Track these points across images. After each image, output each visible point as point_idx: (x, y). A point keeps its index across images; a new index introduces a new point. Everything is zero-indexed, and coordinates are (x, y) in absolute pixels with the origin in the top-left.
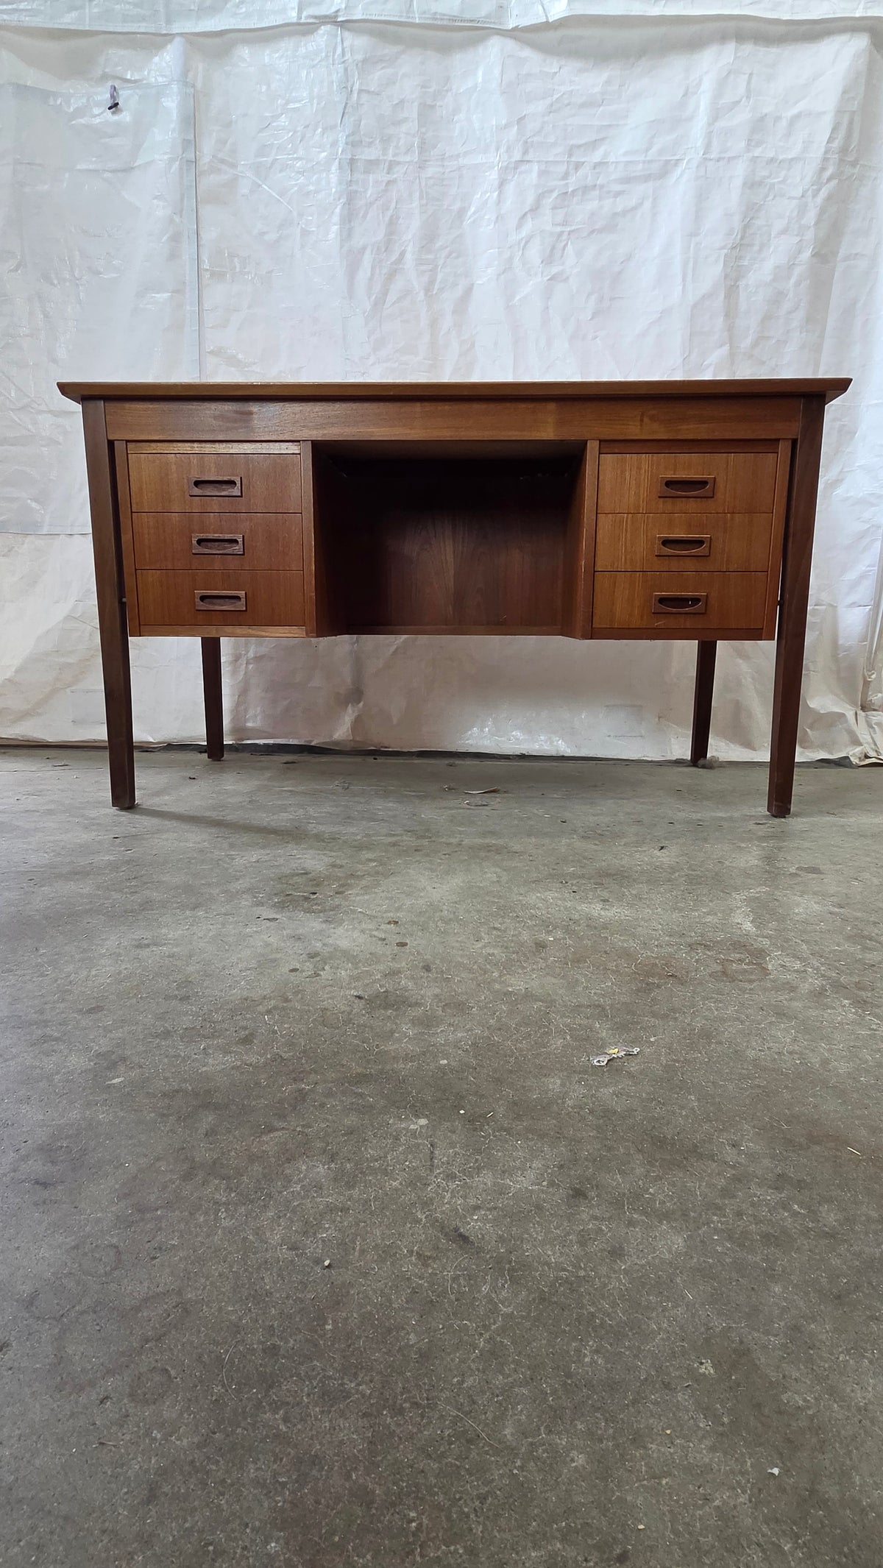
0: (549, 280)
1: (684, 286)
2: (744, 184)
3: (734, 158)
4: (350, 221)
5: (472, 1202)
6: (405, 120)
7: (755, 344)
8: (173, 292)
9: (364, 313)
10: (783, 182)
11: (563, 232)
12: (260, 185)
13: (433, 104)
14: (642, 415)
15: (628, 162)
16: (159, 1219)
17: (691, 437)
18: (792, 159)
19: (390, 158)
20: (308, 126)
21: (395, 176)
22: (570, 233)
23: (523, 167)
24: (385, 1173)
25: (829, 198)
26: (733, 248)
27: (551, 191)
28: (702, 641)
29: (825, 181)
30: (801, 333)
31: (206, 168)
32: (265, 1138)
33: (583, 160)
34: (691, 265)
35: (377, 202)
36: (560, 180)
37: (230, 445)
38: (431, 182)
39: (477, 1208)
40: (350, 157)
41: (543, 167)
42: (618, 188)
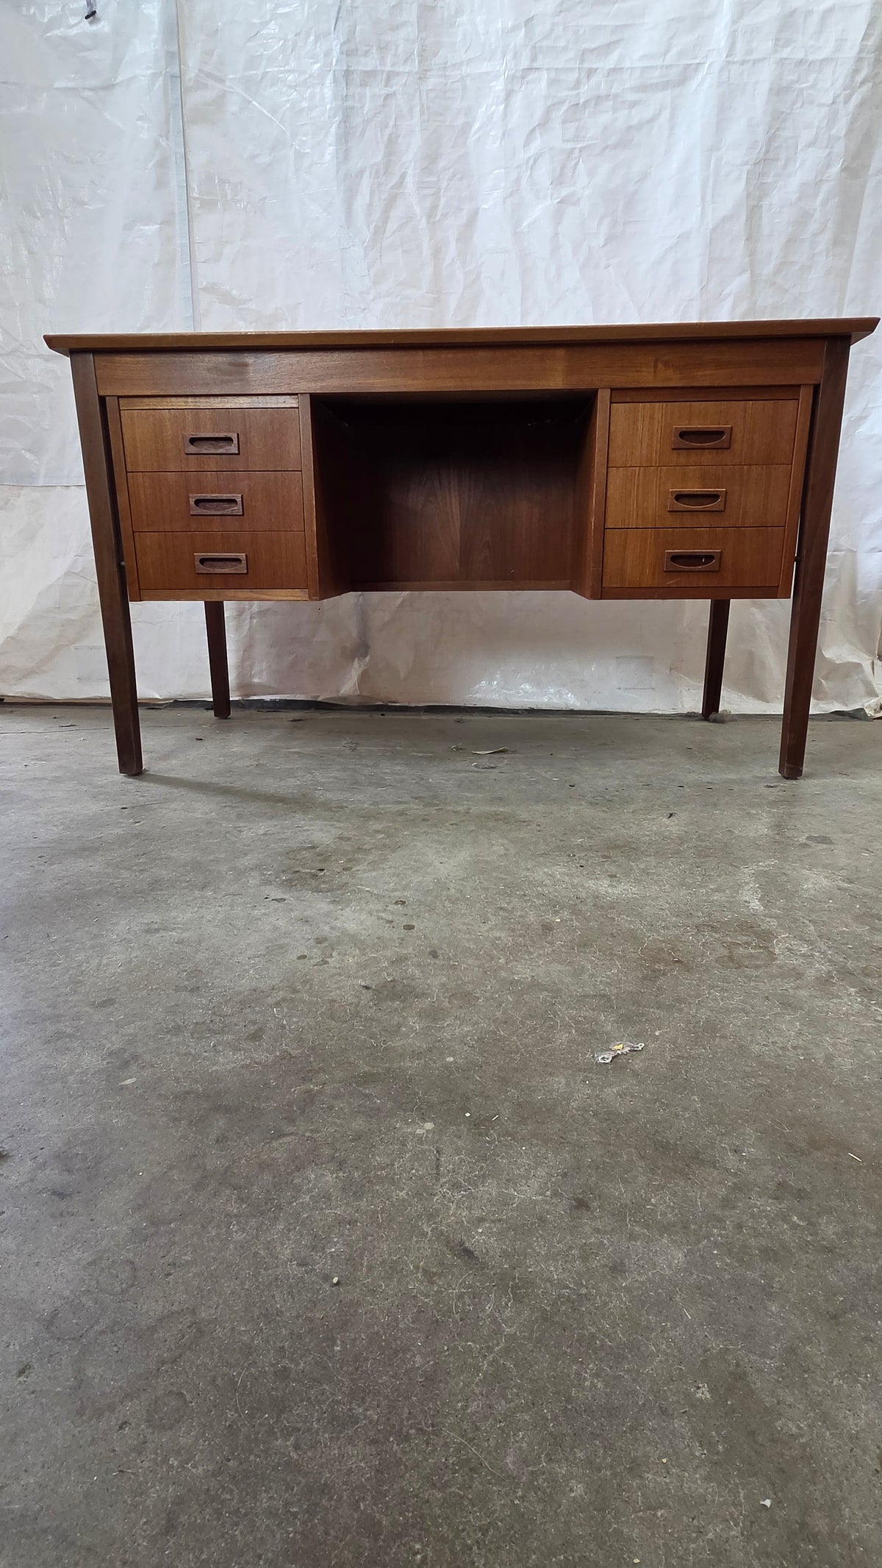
0: (559, 202)
1: (703, 208)
2: (771, 90)
3: (759, 60)
4: (347, 142)
5: (477, 1213)
6: (404, 24)
7: (778, 271)
8: (161, 223)
9: (364, 243)
10: (813, 86)
11: (573, 149)
12: (250, 102)
13: (433, 5)
14: (656, 361)
15: (644, 67)
16: (172, 1232)
17: (707, 384)
18: (824, 60)
19: (388, 68)
20: (300, 33)
21: (394, 88)
22: (581, 150)
23: (532, 76)
24: (393, 1182)
25: (861, 104)
26: (755, 164)
27: (561, 103)
28: (715, 601)
29: (858, 85)
30: (827, 257)
31: (191, 84)
32: (274, 1144)
33: (595, 66)
34: (711, 184)
35: (374, 119)
36: (572, 89)
37: (225, 399)
38: (432, 95)
39: (481, 1220)
40: (345, 68)
41: (553, 75)
42: (631, 97)
